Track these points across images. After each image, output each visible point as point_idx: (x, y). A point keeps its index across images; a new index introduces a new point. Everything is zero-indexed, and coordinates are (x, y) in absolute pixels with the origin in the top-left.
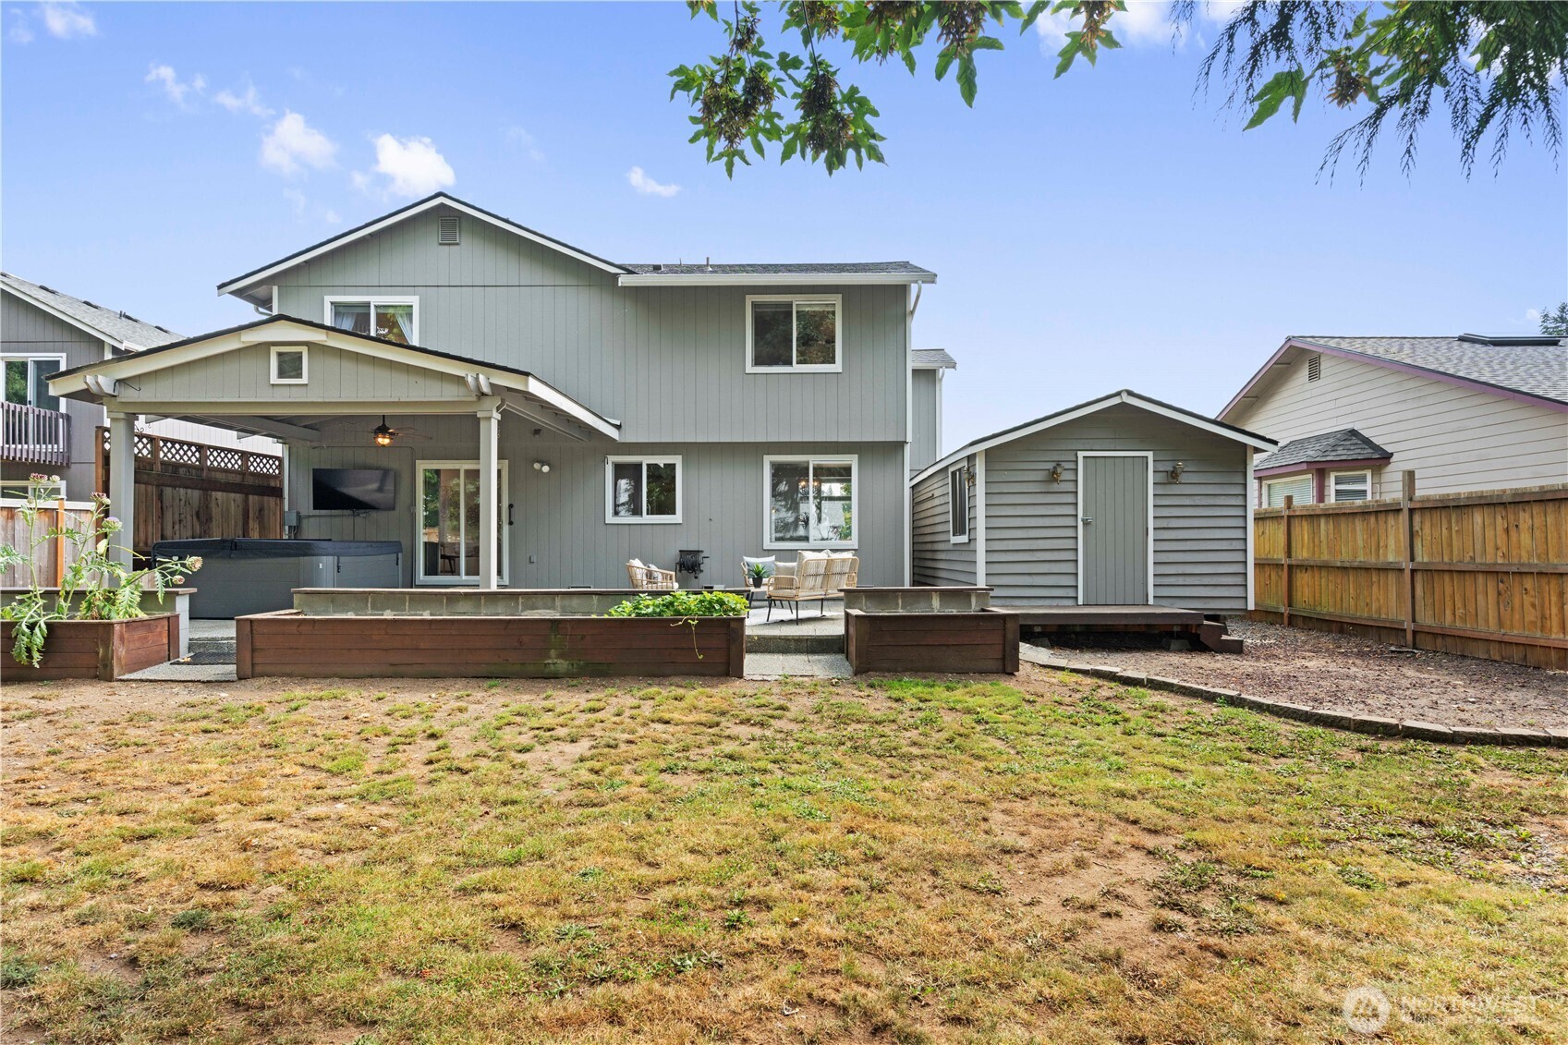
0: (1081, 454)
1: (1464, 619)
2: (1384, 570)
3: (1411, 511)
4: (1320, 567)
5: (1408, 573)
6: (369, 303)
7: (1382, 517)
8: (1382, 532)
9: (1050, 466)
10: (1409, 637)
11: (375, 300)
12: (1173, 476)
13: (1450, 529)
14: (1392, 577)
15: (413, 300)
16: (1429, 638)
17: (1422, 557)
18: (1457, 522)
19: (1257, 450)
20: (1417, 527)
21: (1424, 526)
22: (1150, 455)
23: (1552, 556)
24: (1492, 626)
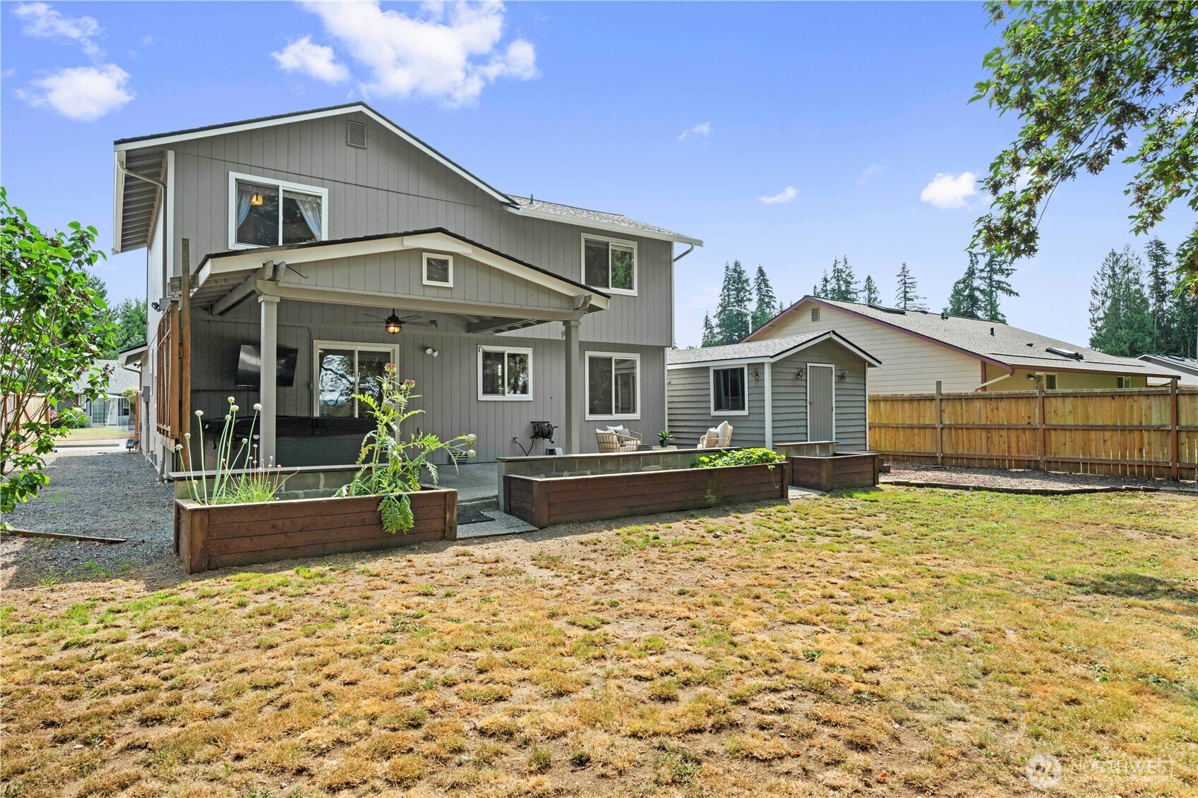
0: (809, 365)
1: (968, 450)
2: (923, 427)
3: (941, 400)
4: (880, 427)
5: (939, 430)
6: (278, 187)
7: (922, 403)
8: (922, 410)
9: (796, 371)
10: (940, 460)
11: (283, 185)
12: (841, 378)
13: (962, 409)
14: (928, 432)
15: (323, 192)
16: (948, 460)
17: (947, 422)
18: (966, 406)
19: (871, 365)
20: (943, 408)
21: (948, 408)
22: (833, 366)
23: (1014, 422)
24: (984, 452)
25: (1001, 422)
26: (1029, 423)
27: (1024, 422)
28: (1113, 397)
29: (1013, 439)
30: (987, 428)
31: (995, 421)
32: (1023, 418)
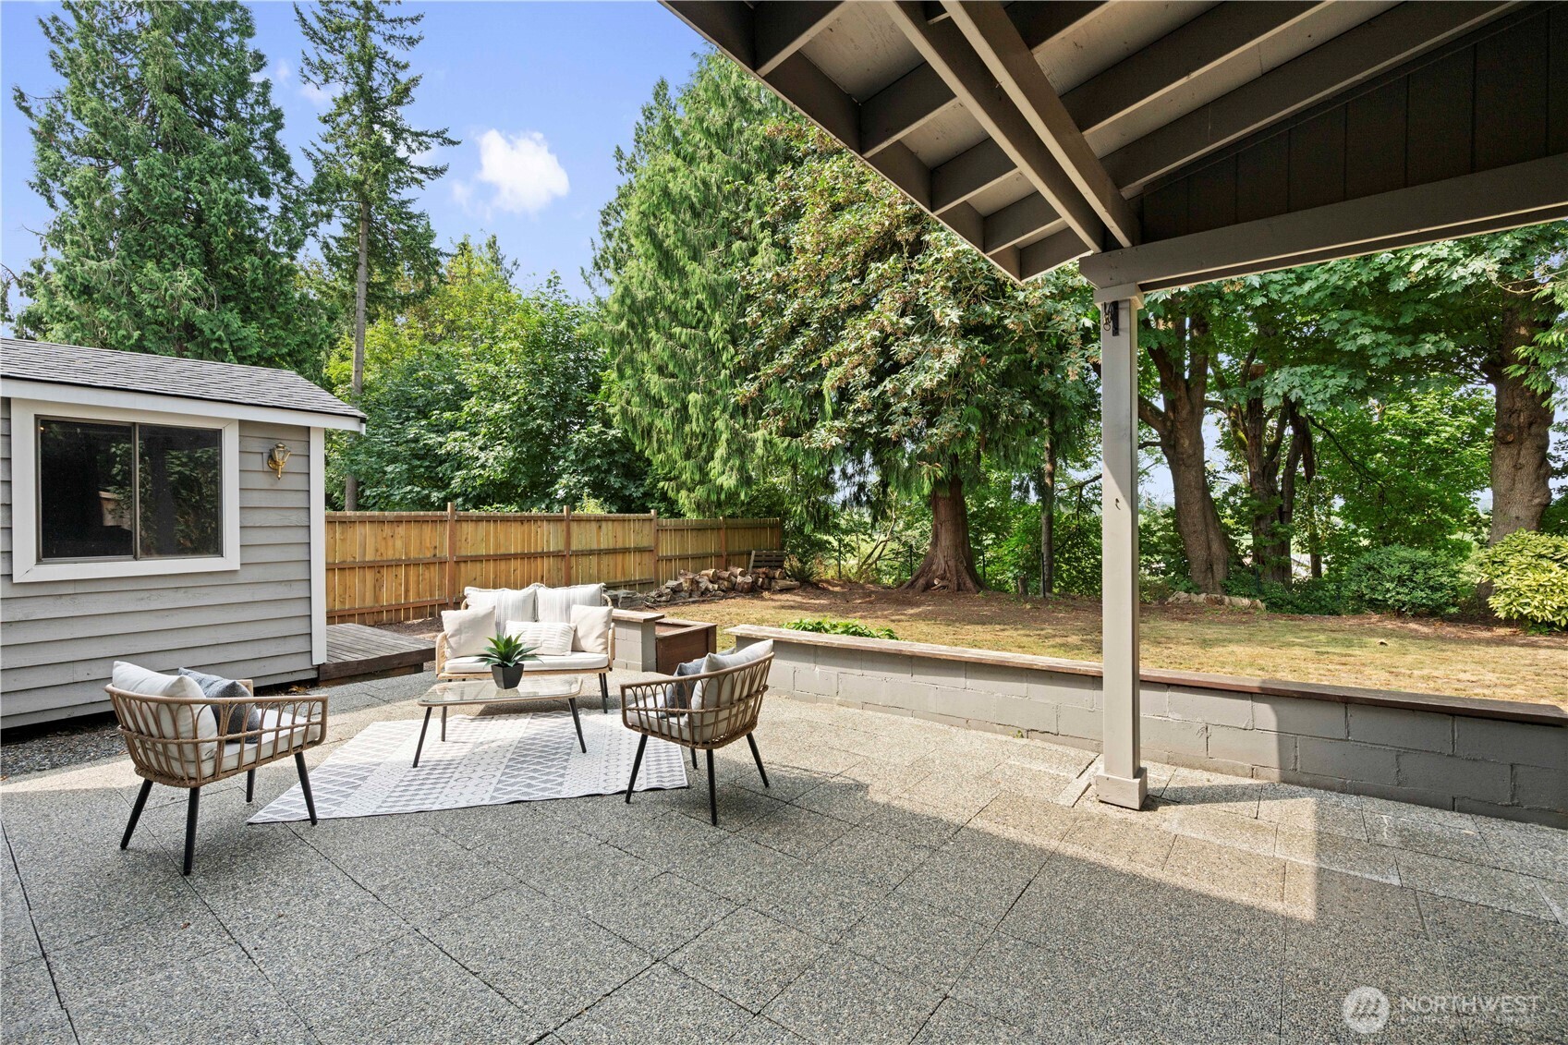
23: (413, 555)
24: (369, 602)
25: (397, 557)
26: (435, 555)
27: (429, 554)
28: (522, 522)
29: (412, 579)
30: (377, 567)
31: (390, 555)
32: (428, 548)
